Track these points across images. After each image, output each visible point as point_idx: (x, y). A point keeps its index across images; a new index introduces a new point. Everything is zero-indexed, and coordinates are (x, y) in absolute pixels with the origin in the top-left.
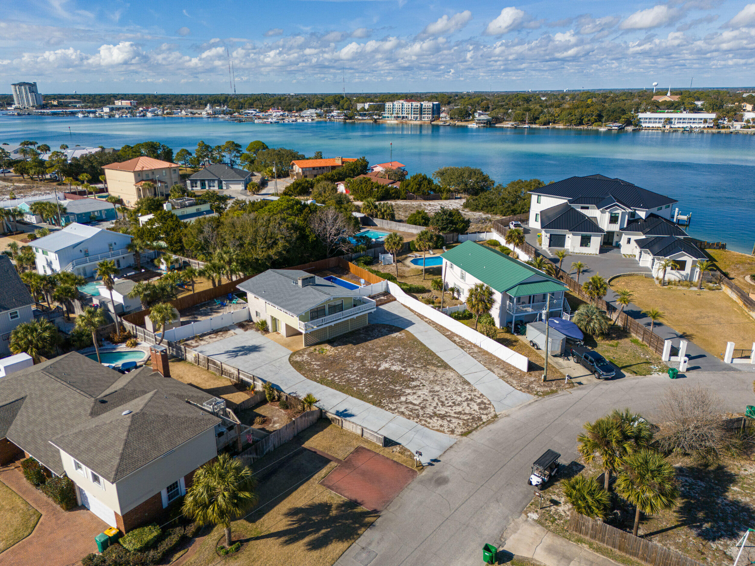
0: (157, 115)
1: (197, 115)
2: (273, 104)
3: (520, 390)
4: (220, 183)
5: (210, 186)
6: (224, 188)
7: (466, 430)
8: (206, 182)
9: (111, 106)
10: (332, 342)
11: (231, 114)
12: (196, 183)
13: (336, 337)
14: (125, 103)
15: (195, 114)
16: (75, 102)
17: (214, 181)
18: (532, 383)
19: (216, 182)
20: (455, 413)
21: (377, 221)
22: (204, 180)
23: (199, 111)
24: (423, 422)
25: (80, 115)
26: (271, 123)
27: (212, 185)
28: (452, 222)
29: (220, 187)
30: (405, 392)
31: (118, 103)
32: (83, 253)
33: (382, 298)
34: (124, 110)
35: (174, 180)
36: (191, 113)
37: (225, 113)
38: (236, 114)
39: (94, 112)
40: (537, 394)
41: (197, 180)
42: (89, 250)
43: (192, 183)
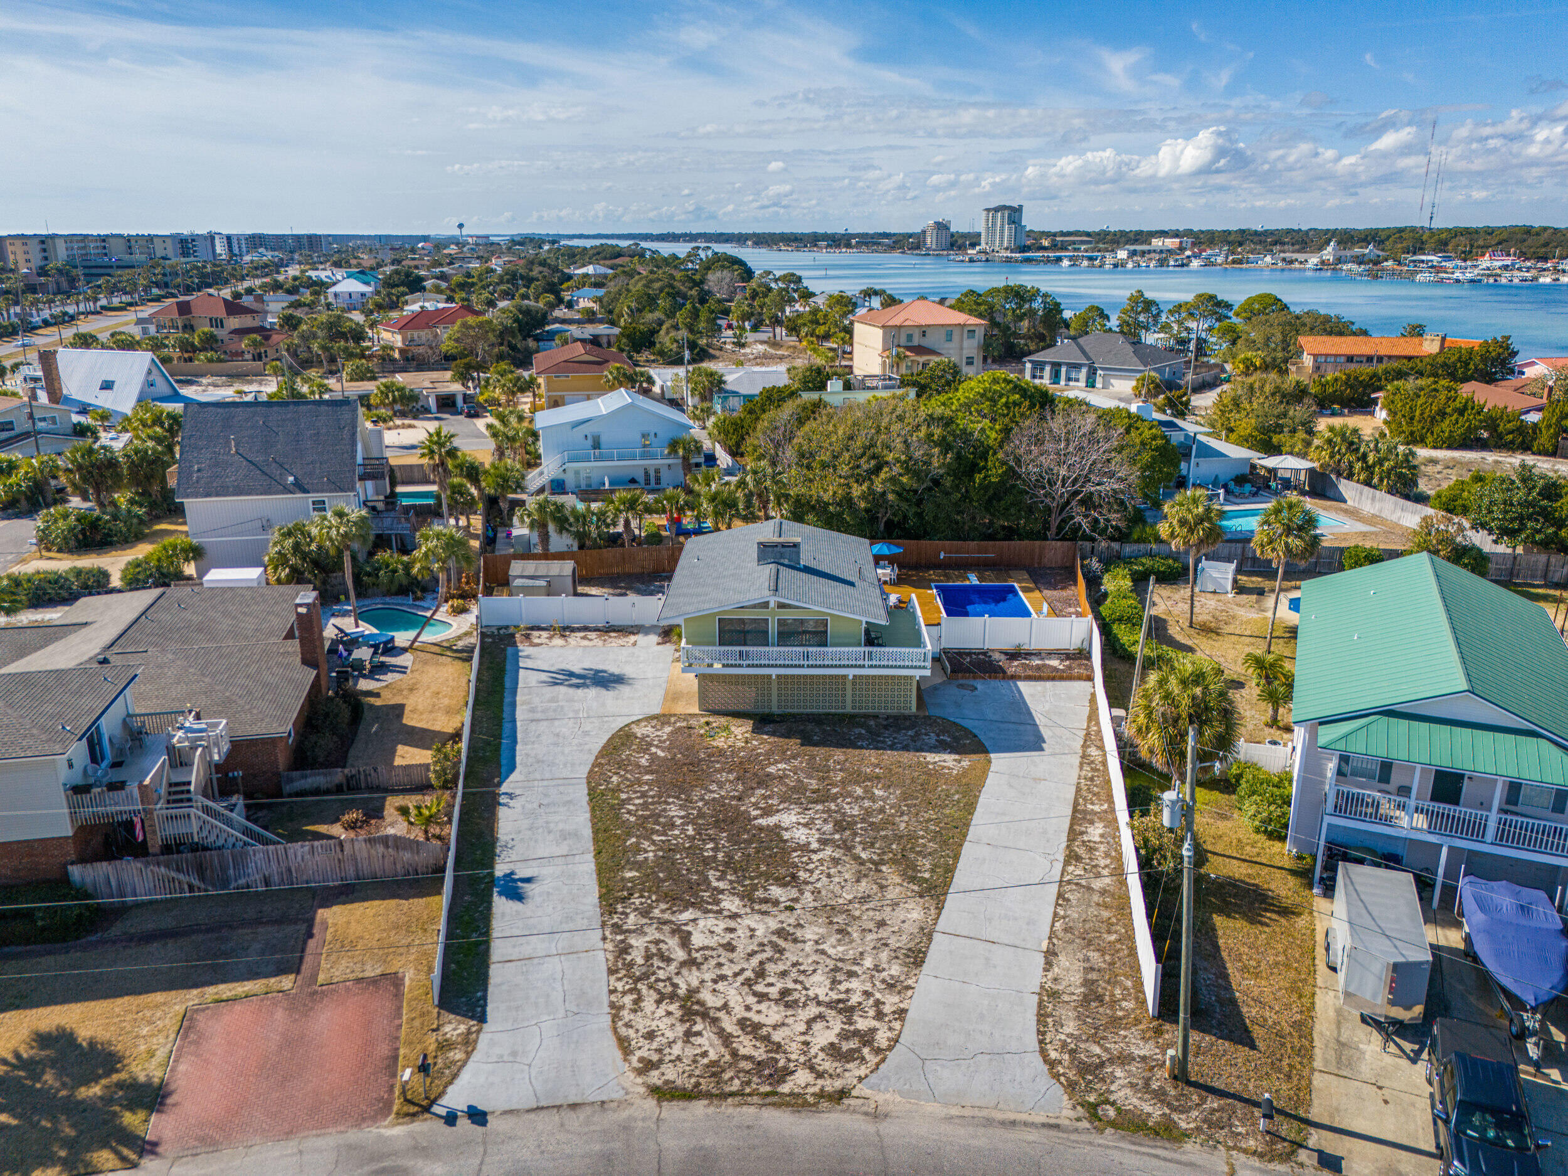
0: (1213, 264)
1: (1297, 265)
2: (1500, 243)
3: (1052, 1064)
4: (1092, 373)
5: (1069, 379)
6: (1099, 385)
7: (689, 1084)
8: (1064, 369)
9: (1132, 248)
10: (763, 721)
11: (1376, 263)
12: (1042, 370)
13: (794, 716)
14: (1171, 243)
15: (1291, 262)
16: (1083, 242)
17: (1077, 367)
18: (1124, 1059)
19: (1084, 370)
20: (742, 1023)
21: (1346, 488)
22: (1059, 365)
23: (1301, 257)
24: (628, 1000)
25: (1066, 263)
26: (1458, 281)
27: (1073, 375)
28: (1547, 515)
29: (1091, 384)
30: (717, 902)
31: (1157, 243)
32: (590, 442)
33: (1055, 663)
34: (1153, 255)
35: (966, 353)
36: (1284, 260)
37: (1360, 260)
38: (1390, 263)
39: (1091, 259)
40: (1092, 1110)
41: (1045, 363)
42: (604, 439)
43: (1034, 369)
